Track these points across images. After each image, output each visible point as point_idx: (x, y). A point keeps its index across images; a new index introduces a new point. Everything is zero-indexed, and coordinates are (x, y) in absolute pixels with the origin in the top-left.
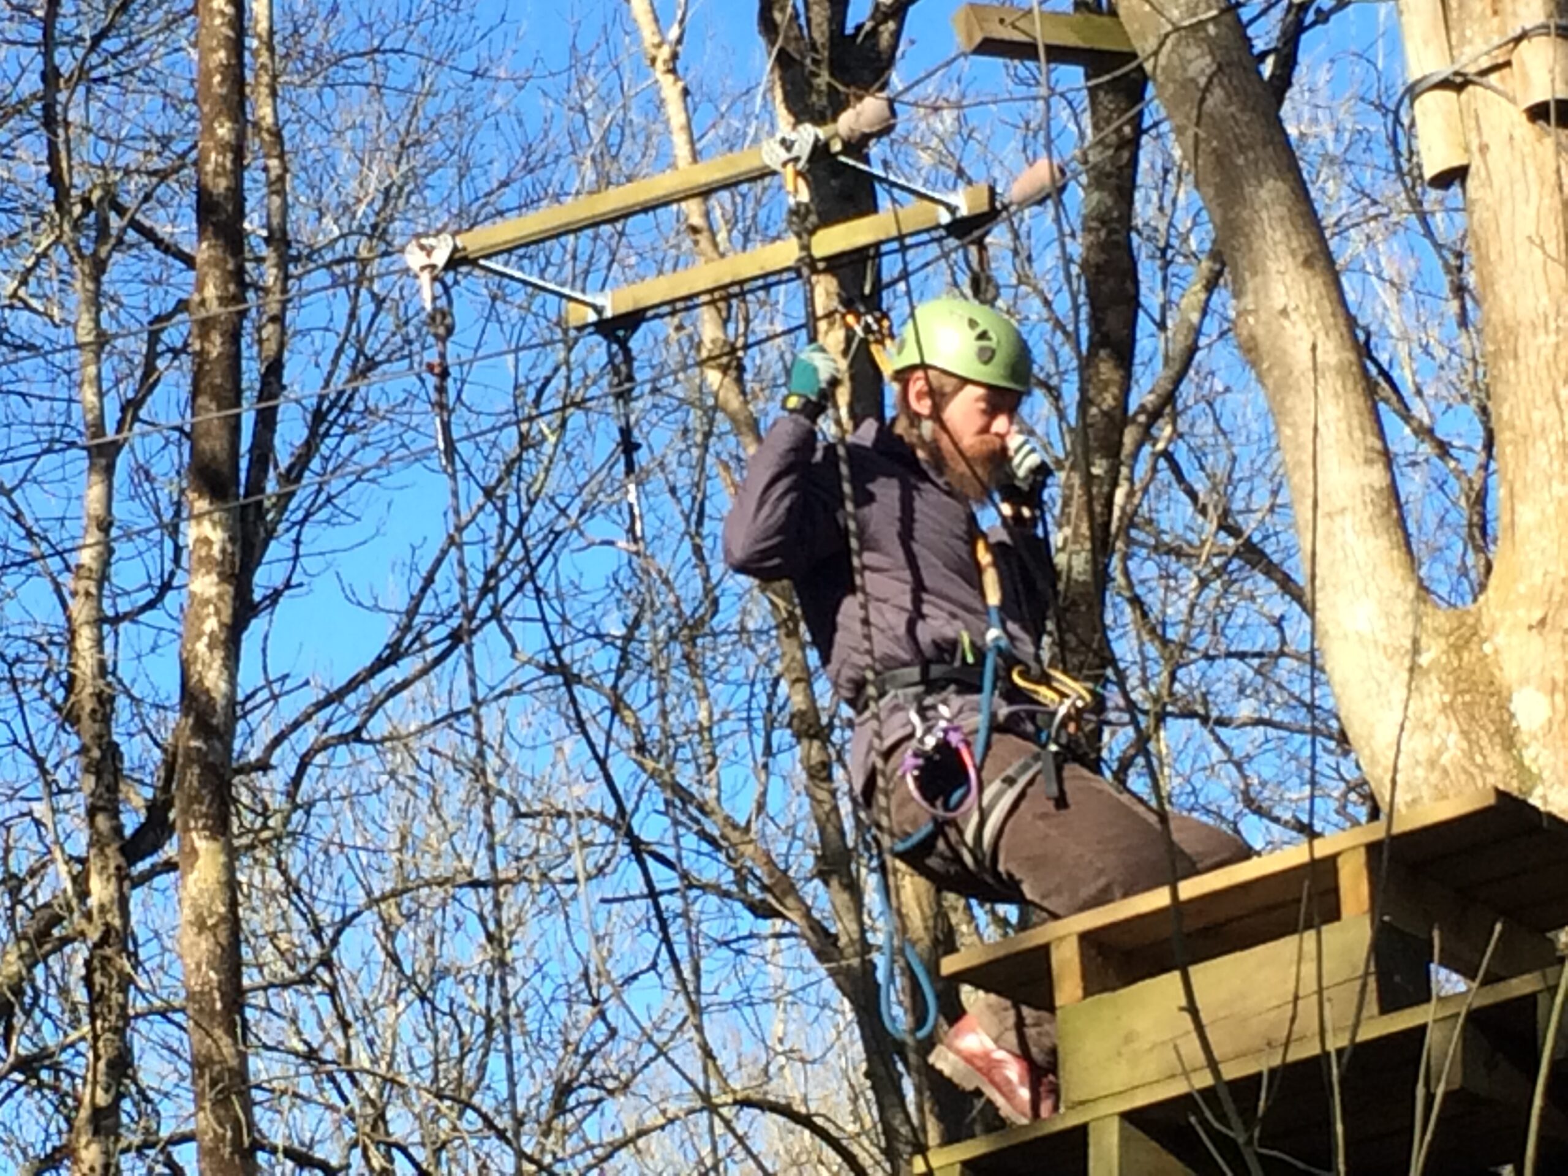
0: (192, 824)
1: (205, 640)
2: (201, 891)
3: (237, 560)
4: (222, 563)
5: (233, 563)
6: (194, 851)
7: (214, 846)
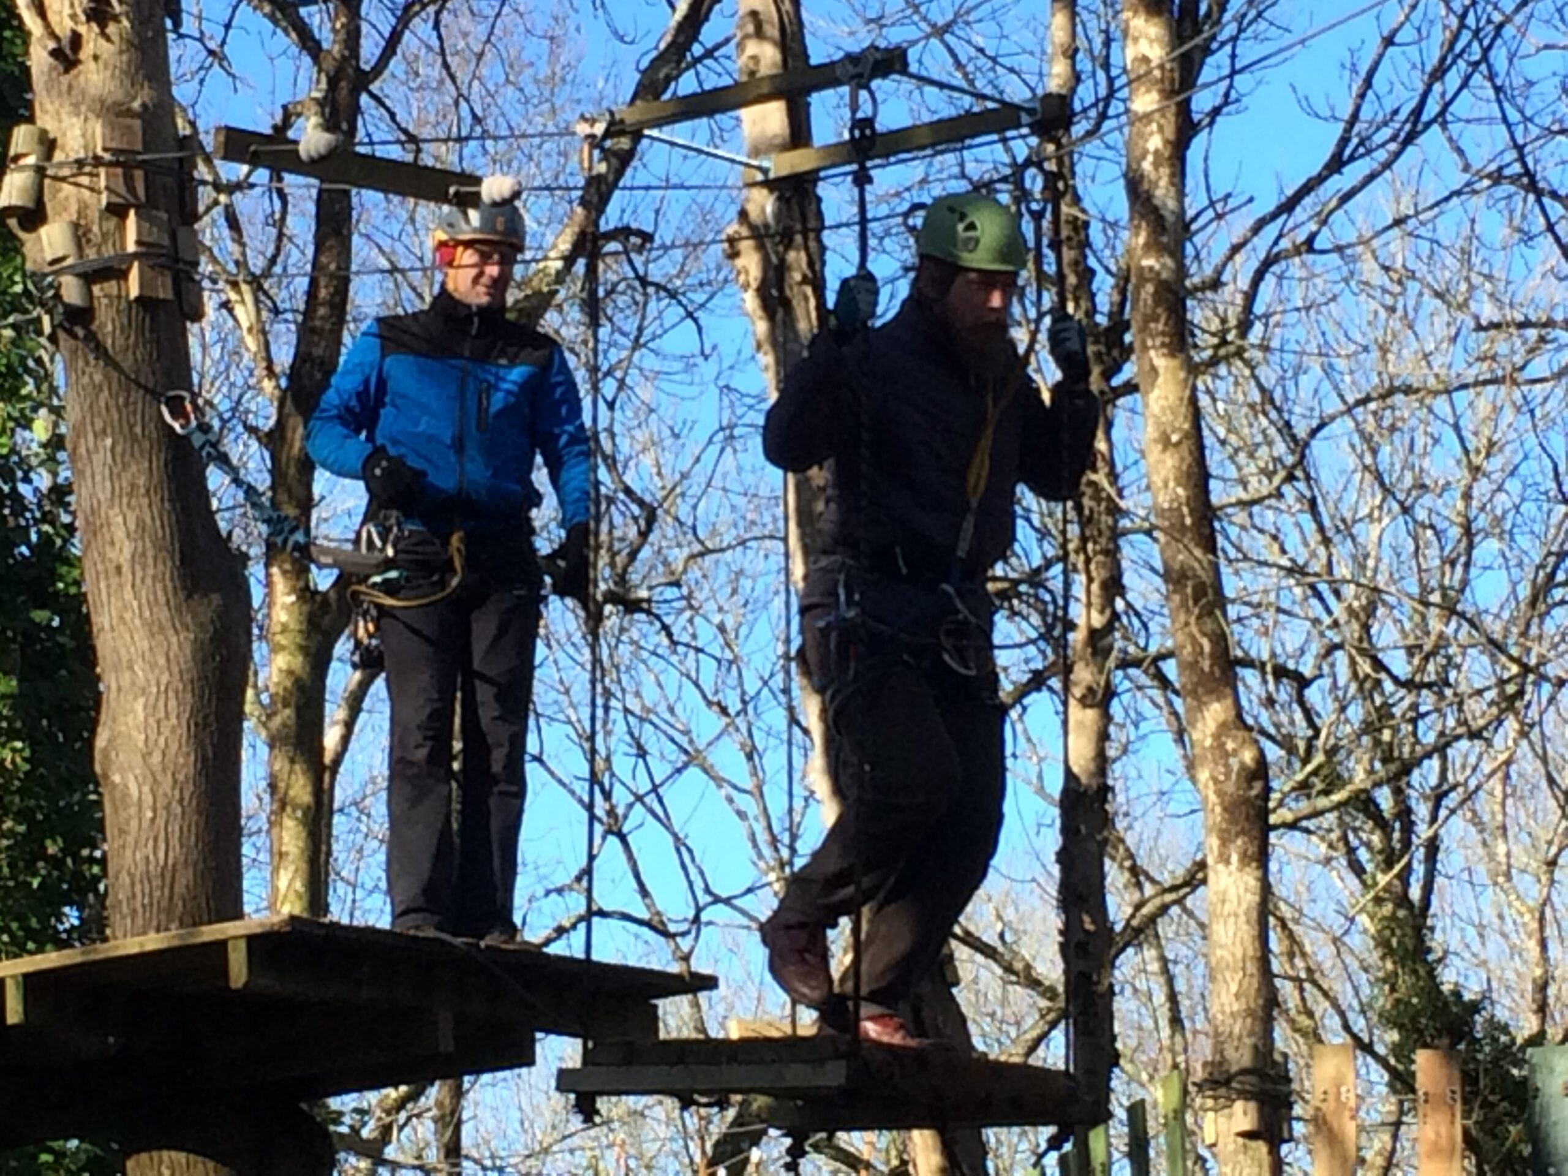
0: (1149, 343)
1: (1150, 158)
2: (1163, 409)
3: (1176, 75)
4: (1162, 80)
5: (1173, 80)
6: (1154, 370)
7: (1174, 363)
